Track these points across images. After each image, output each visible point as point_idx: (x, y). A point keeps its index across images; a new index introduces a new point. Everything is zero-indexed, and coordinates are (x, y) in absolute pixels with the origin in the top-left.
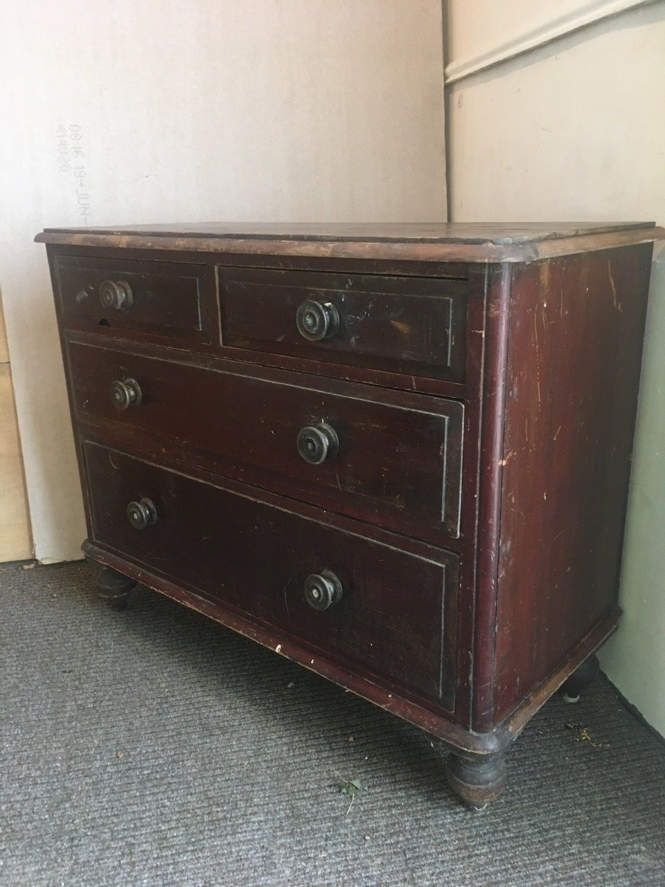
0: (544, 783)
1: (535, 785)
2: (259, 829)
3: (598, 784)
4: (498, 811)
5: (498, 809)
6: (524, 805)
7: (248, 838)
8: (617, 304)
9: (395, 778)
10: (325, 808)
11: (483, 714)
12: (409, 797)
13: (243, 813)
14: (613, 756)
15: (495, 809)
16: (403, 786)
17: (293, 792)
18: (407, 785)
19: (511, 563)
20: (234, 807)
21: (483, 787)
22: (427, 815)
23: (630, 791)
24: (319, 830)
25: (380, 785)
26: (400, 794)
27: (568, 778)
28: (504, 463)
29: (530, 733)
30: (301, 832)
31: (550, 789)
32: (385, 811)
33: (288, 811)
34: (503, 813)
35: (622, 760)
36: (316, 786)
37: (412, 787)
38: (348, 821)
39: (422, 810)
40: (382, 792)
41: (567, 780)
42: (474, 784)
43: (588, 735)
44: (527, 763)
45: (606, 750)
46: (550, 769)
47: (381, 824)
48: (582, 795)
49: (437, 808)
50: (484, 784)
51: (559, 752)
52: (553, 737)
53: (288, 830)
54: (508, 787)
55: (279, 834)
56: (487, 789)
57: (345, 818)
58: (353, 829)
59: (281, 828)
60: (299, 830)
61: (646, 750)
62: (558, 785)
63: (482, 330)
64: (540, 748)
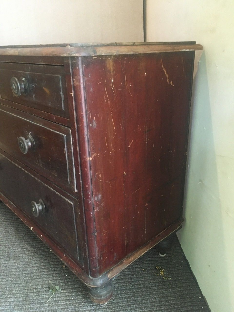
0: (136, 295)
1: (131, 295)
2: (9, 305)
3: (159, 297)
4: (111, 306)
5: (112, 305)
6: (123, 305)
7: (3, 309)
8: (170, 82)
9: (74, 286)
10: (40, 298)
11: (93, 270)
12: (77, 296)
13: (6, 297)
14: (171, 284)
15: (110, 305)
16: (76, 290)
17: (30, 289)
18: (78, 290)
19: (102, 205)
20: (4, 294)
21: (99, 298)
22: (81, 305)
23: (172, 302)
24: (33, 308)
25: (67, 289)
26: (73, 294)
27: (147, 293)
28: (91, 159)
29: (139, 270)
30: (26, 308)
31: (137, 297)
32: (64, 301)
33: (24, 298)
34: (113, 307)
35: (173, 287)
36: (41, 287)
37: (80, 291)
38: (47, 305)
39: (79, 303)
40: (66, 292)
41: (146, 294)
42: (95, 297)
43: (163, 273)
44: (132, 284)
45: (168, 281)
46: (141, 288)
47: (59, 308)
48: (150, 302)
49: (86, 302)
50: (99, 297)
51: (148, 280)
52: (148, 272)
53: (20, 306)
54: (119, 295)
55: (16, 308)
56: (101, 299)
57: (46, 303)
58: (47, 309)
59: (18, 306)
60: (25, 307)
61: (186, 283)
62: (141, 296)
63: (72, 92)
64: (140, 277)
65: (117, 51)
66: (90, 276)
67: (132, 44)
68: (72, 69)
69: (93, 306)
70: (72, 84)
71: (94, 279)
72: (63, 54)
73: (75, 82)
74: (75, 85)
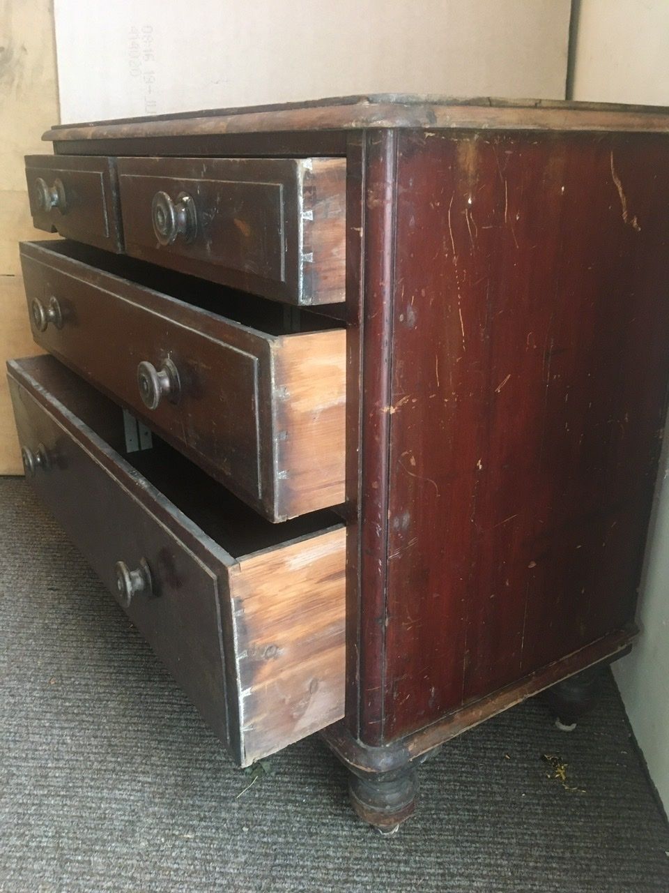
0: (480, 818)
1: (467, 817)
2: (140, 791)
3: (546, 835)
4: (408, 837)
6: (442, 838)
7: (124, 796)
8: (630, 217)
9: (312, 770)
10: (219, 784)
11: (371, 723)
12: (315, 795)
13: (134, 769)
14: (584, 806)
15: (404, 834)
16: (315, 781)
17: (197, 760)
18: (320, 781)
19: (411, 543)
20: (129, 760)
21: (378, 809)
22: (324, 821)
23: (583, 855)
24: (200, 807)
25: (291, 774)
26: (307, 789)
27: (513, 818)
28: (393, 411)
29: (494, 755)
30: (181, 805)
31: (483, 826)
32: (280, 804)
33: (179, 779)
34: (412, 840)
35: (592, 814)
36: (224, 759)
37: (325, 785)
38: (236, 805)
39: (320, 814)
40: (289, 782)
41: (510, 821)
42: (368, 803)
43: (564, 773)
44: (472, 788)
45: (578, 797)
46: (496, 803)
47: (268, 817)
48: (519, 844)
49: (339, 815)
51: (519, 785)
52: (520, 765)
53: (168, 798)
54: (433, 812)
55: (157, 800)
56: (382, 813)
57: (234, 801)
58: (236, 815)
59: (162, 795)
60: (179, 802)
61: (630, 809)
62: (494, 825)
63: (360, 227)
64: (496, 775)
65: (493, 119)
66: (359, 739)
67: (533, 103)
68: (367, 164)
69: (357, 827)
70: (363, 203)
71: (370, 749)
72: (348, 122)
73: (371, 199)
74: (369, 206)
